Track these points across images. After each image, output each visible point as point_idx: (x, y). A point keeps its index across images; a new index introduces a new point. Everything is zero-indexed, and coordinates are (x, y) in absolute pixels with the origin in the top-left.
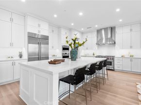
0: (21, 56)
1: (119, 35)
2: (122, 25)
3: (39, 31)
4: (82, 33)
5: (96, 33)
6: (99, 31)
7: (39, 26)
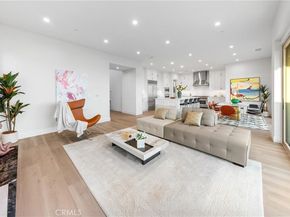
5: (193, 75)
6: (196, 74)
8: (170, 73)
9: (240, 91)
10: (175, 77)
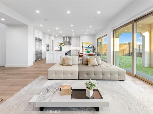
1: (73, 41)
2: (74, 37)
4: (55, 37)
5: (63, 38)
6: (64, 37)
8: (50, 35)
9: (86, 47)
10: (53, 38)
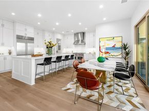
0: (10, 53)
3: (26, 34)
7: (26, 30)
